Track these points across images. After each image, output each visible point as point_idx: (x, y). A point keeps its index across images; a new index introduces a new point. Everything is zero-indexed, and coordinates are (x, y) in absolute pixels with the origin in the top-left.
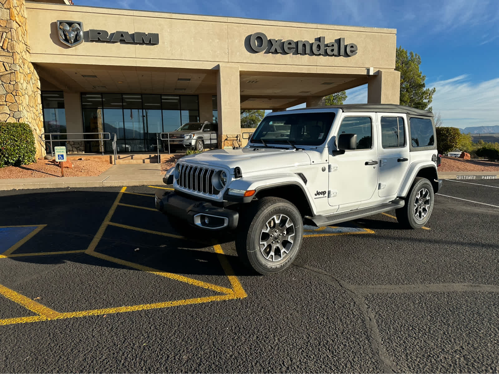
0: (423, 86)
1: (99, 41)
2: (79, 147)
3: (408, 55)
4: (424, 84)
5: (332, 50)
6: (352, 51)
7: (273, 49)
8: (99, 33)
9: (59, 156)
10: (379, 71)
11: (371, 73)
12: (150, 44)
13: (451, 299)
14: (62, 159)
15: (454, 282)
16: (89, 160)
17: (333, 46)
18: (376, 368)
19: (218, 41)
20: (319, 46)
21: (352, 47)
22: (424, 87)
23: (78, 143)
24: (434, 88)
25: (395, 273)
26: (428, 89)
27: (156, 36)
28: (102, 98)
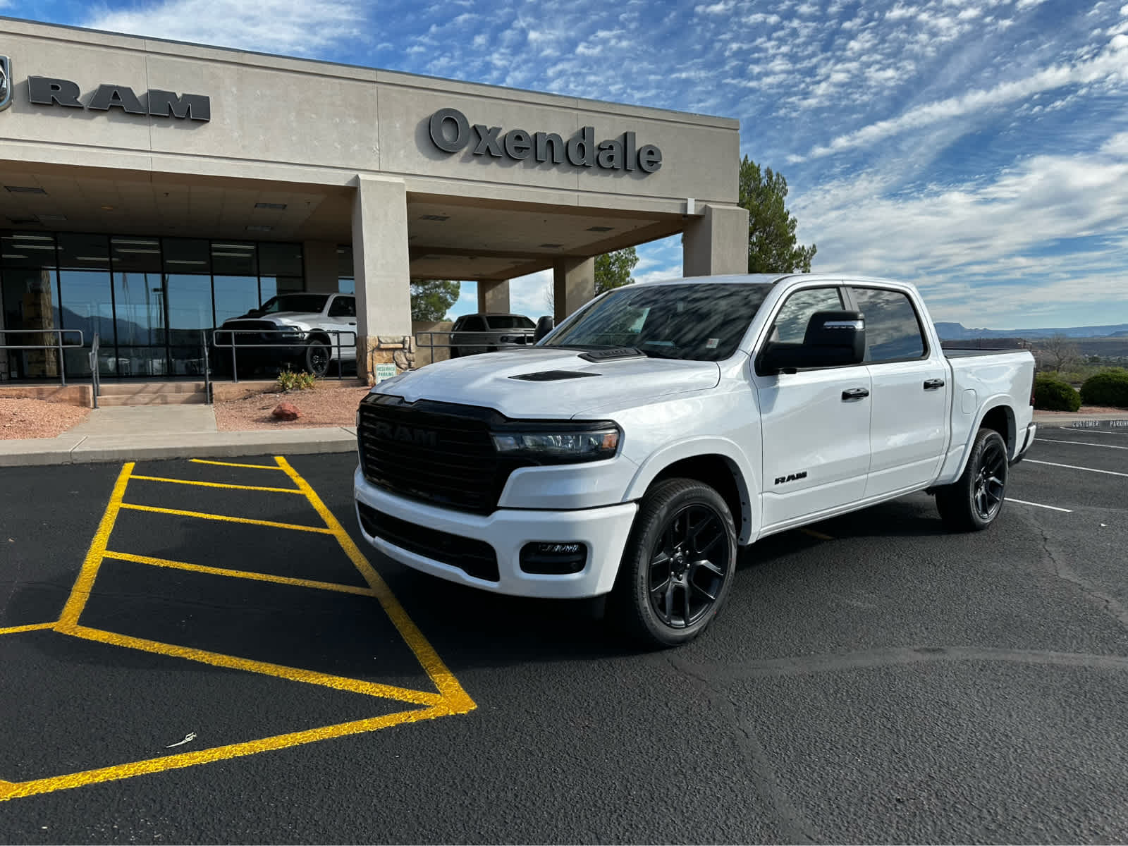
0: (792, 240)
1: (54, 105)
3: (763, 174)
4: (794, 236)
5: (611, 158)
6: (651, 163)
7: (482, 149)
10: (706, 206)
11: (691, 211)
12: (188, 119)
13: (895, 680)
15: (894, 645)
16: (25, 396)
17: (611, 148)
18: (776, 836)
19: (354, 121)
20: (581, 146)
21: (651, 153)
22: (795, 243)
24: (814, 246)
25: (779, 633)
26: (801, 246)
27: (204, 102)
28: (55, 243)
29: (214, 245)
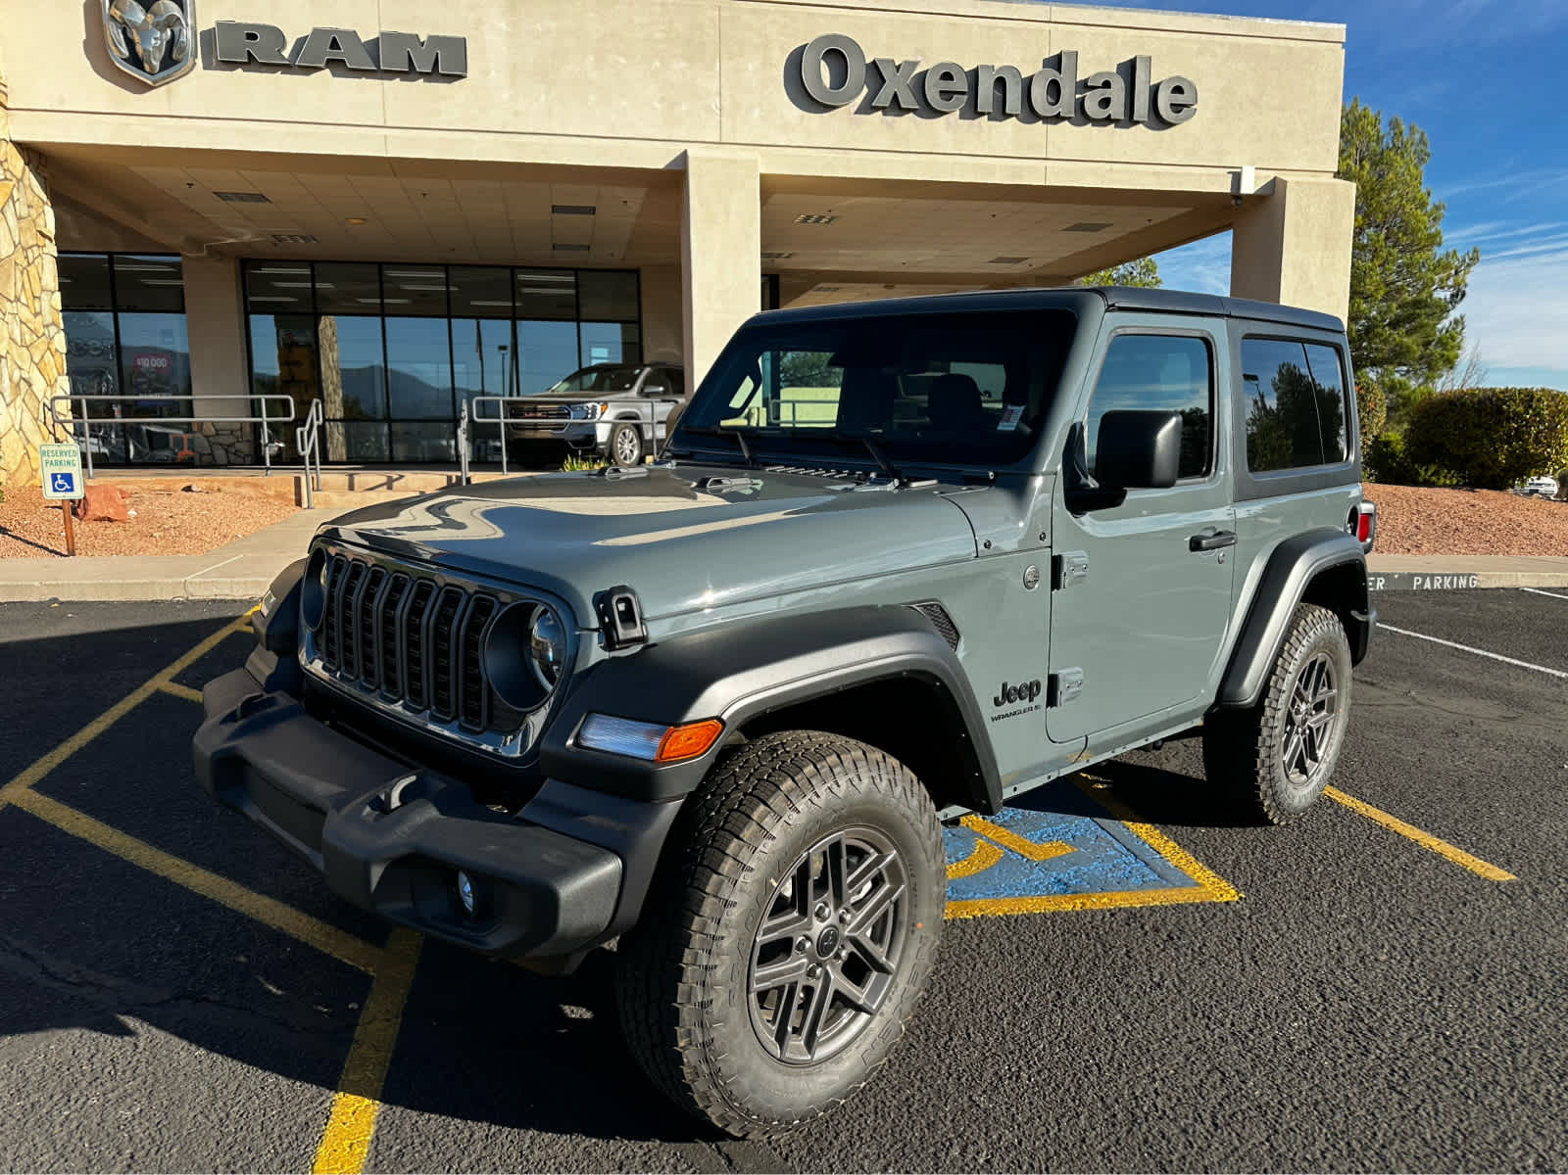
0: (1433, 240)
1: (251, 63)
2: (232, 445)
3: (1383, 129)
4: (1438, 233)
5: (1105, 103)
6: (1177, 108)
7: (884, 98)
8: (252, 37)
9: (54, 477)
10: (1275, 178)
11: (1248, 188)
12: (434, 75)
14: (67, 490)
16: (219, 490)
17: (1107, 85)
19: (683, 64)
20: (1054, 89)
21: (1178, 90)
22: (1439, 244)
23: (232, 432)
24: (1475, 251)
26: (1451, 250)
27: (458, 47)
28: (313, 279)
29: (522, 277)
